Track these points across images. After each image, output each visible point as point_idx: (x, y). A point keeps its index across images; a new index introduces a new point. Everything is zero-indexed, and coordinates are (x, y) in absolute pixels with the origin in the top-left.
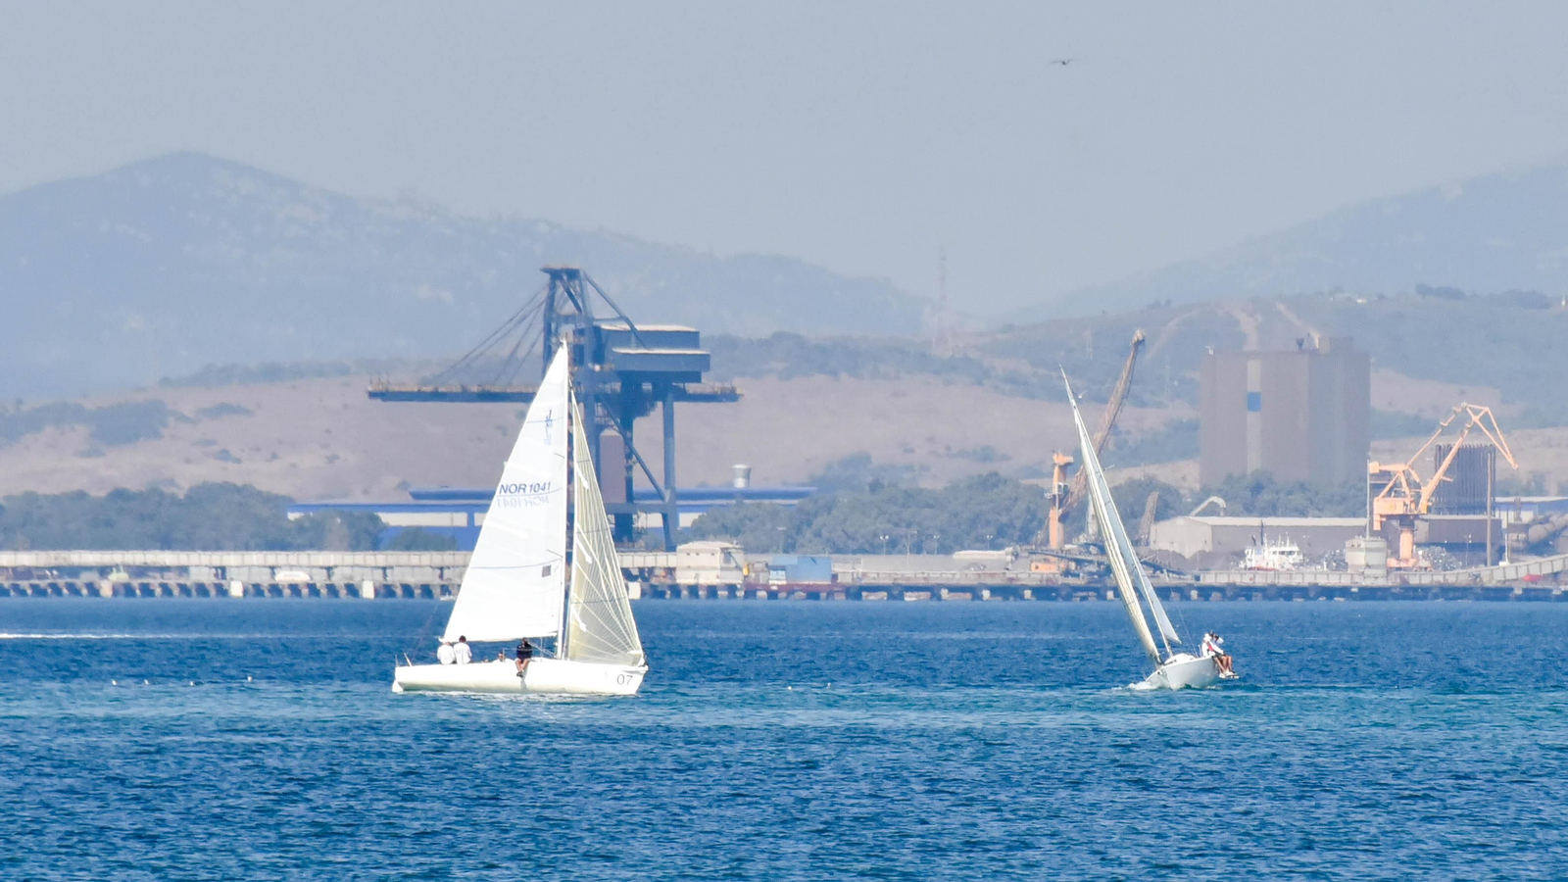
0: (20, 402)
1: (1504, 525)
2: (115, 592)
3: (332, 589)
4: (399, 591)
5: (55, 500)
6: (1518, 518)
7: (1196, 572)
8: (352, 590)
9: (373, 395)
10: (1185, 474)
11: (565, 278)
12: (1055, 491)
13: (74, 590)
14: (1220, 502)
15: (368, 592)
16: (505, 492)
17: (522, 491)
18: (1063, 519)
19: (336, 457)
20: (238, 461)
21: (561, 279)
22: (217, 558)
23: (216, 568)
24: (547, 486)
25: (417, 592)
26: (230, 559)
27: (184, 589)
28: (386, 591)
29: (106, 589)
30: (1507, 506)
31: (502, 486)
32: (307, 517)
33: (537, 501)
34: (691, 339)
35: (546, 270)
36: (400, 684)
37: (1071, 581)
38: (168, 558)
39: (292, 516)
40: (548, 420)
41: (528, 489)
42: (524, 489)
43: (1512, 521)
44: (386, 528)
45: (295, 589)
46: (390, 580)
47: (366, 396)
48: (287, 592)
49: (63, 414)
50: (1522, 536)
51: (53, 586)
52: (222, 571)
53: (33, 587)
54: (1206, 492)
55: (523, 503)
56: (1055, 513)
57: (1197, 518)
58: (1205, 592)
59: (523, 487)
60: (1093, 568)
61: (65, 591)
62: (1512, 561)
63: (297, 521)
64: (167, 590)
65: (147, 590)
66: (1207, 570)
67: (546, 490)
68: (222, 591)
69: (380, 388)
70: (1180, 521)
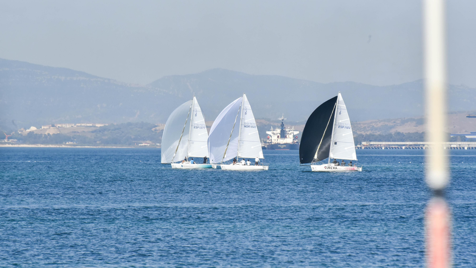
0: (404, 118)
3: (460, 148)
4: (471, 148)
5: (413, 134)
8: (463, 148)
9: (467, 117)
13: (419, 148)
15: (466, 148)
19: (455, 127)
25: (474, 148)
28: (469, 148)
29: (424, 148)
32: (454, 136)
44: (467, 138)
45: (454, 148)
46: (470, 146)
47: (466, 117)
48: (453, 148)
49: (412, 120)
51: (415, 148)
53: (412, 148)
61: (417, 148)
63: (453, 137)
69: (468, 116)
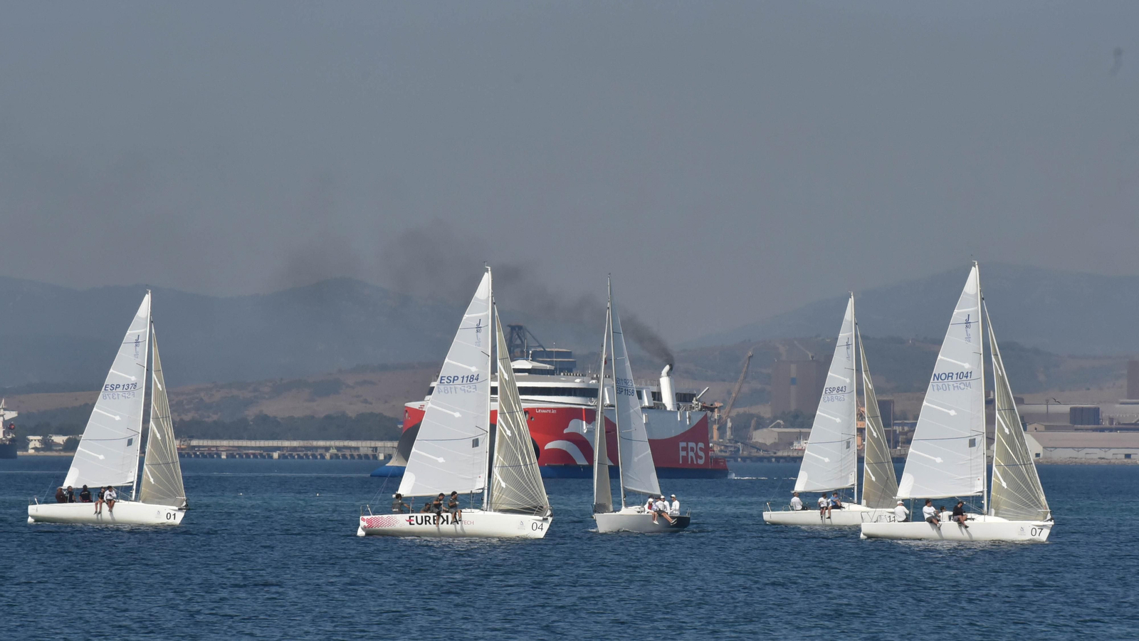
0: (282, 379)
1: (898, 432)
2: (331, 457)
5: (302, 419)
6: (903, 429)
7: (775, 451)
10: (765, 411)
11: (517, 329)
12: (716, 417)
13: (314, 457)
14: (781, 422)
16: (938, 379)
17: (950, 378)
18: (718, 429)
20: (371, 403)
21: (515, 330)
22: (373, 444)
23: (373, 448)
24: (969, 374)
26: (379, 444)
27: (360, 456)
29: (328, 456)
30: (899, 425)
31: (935, 375)
33: (962, 386)
34: (568, 354)
35: (509, 326)
36: (864, 534)
37: (723, 454)
38: (353, 444)
39: (400, 426)
40: (967, 322)
41: (955, 376)
42: (952, 377)
43: (901, 430)
49: (301, 384)
50: (905, 437)
51: (306, 455)
52: (375, 449)
53: (296, 457)
54: (776, 418)
55: (951, 387)
56: (715, 427)
57: (773, 429)
58: (778, 459)
59: (950, 375)
60: (732, 449)
61: (311, 457)
62: (901, 447)
64: (352, 456)
65: (344, 456)
66: (779, 450)
67: (969, 378)
68: (375, 457)
70: (765, 430)
